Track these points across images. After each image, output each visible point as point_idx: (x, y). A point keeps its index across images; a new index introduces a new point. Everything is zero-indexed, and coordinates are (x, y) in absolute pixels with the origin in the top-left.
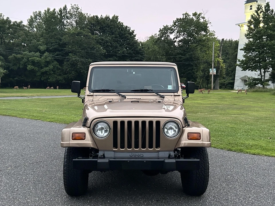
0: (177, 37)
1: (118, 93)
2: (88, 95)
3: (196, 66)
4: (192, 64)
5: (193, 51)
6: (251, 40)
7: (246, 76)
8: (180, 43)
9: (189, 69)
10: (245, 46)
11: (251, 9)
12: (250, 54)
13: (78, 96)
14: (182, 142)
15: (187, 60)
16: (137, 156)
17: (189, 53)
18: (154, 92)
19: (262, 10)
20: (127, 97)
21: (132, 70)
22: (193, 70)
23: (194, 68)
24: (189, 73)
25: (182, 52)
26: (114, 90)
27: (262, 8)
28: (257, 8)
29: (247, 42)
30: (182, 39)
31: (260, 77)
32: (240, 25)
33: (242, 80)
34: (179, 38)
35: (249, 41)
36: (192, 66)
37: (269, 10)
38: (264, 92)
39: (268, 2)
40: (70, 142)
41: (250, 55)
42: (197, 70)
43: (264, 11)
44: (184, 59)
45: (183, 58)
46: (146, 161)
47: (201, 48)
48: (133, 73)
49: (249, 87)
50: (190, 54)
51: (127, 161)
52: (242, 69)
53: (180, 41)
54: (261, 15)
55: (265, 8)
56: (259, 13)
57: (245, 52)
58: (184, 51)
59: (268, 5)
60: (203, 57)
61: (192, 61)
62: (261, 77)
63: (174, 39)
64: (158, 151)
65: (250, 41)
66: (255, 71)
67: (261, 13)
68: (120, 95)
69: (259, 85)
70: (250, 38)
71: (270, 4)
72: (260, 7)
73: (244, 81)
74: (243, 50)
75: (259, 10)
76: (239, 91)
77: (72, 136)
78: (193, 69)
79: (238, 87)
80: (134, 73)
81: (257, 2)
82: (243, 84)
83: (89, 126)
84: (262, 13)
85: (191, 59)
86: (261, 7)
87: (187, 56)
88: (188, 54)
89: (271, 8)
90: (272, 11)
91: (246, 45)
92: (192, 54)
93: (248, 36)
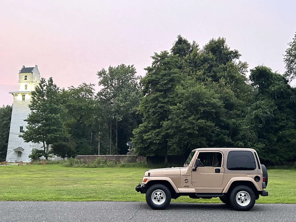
6: (34, 111)
10: (28, 117)
11: (26, 79)
19: (46, 83)
27: (46, 82)
28: (41, 81)
32: (14, 94)
33: (16, 152)
35: (32, 112)
37: (52, 85)
38: (51, 164)
39: (51, 77)
41: (34, 127)
43: (48, 85)
49: (32, 159)
54: (45, 88)
55: (49, 82)
56: (43, 86)
57: (28, 124)
59: (51, 80)
62: (45, 149)
65: (34, 113)
66: (38, 142)
67: (44, 86)
69: (43, 157)
70: (34, 109)
71: (53, 79)
72: (43, 80)
74: (27, 121)
75: (43, 83)
81: (32, 73)
82: (17, 156)
84: (46, 86)
86: (45, 80)
89: (53, 83)
90: (55, 86)
91: (30, 116)
93: (32, 108)
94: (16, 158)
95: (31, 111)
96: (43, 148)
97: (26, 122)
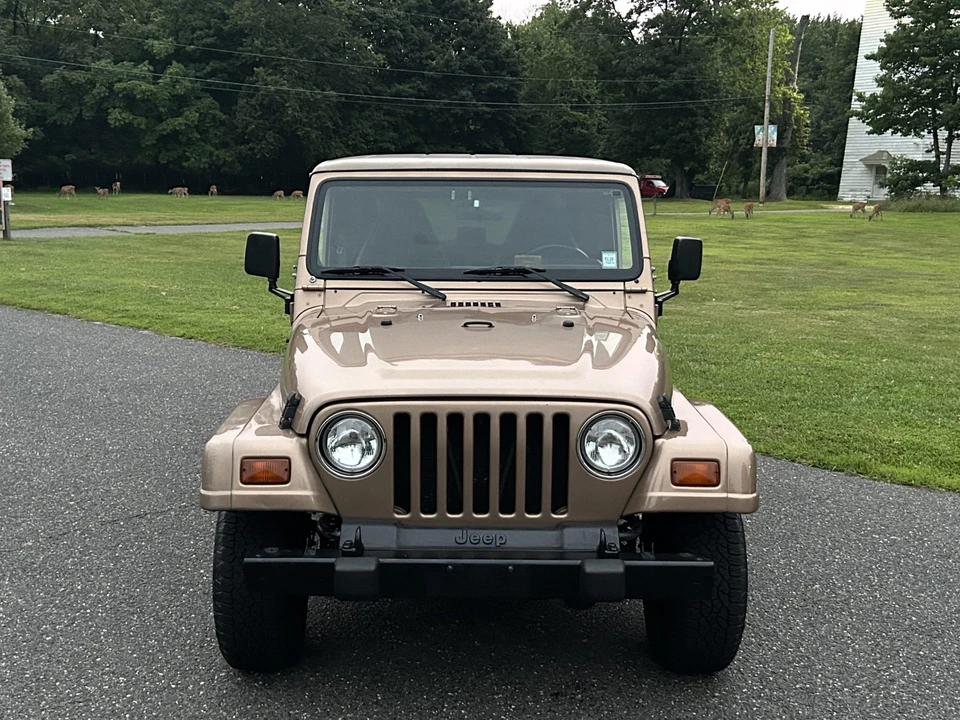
0: (641, 7)
1: (416, 279)
2: (305, 290)
3: (707, 115)
4: (691, 106)
5: (696, 60)
6: (907, 20)
7: (881, 152)
8: (652, 31)
9: (682, 124)
10: (884, 45)
12: (902, 74)
13: (270, 289)
14: (650, 494)
15: (676, 92)
16: (482, 545)
17: (684, 69)
18: (549, 278)
20: (451, 297)
21: (470, 193)
22: (697, 131)
23: (701, 121)
24: (682, 140)
25: (658, 65)
26: (402, 270)
29: (891, 31)
30: (659, 16)
31: (932, 157)
33: (869, 167)
34: (647, 12)
35: (899, 25)
36: (694, 115)
38: (946, 211)
40: (235, 492)
41: (901, 79)
42: (711, 130)
44: (664, 91)
45: (662, 86)
46: (515, 566)
47: (728, 51)
48: (473, 203)
49: (890, 192)
50: (687, 73)
51: (446, 565)
52: (869, 128)
53: (650, 24)
57: (882, 68)
58: (666, 60)
60: (733, 84)
61: (694, 96)
62: (937, 157)
63: (629, 15)
64: (560, 526)
65: (903, 26)
66: (917, 134)
68: (424, 289)
69: (929, 186)
70: (904, 14)
73: (874, 171)
74: (876, 60)
76: (856, 209)
77: (242, 470)
78: (694, 126)
79: (852, 191)
80: (477, 203)
82: (872, 181)
83: (305, 432)
85: (688, 90)
87: (677, 79)
88: (680, 73)
91: (889, 40)
92: (692, 72)
93: (896, 9)
94: (869, 188)
95: (895, 22)
96: (934, 152)
97: (872, 61)
